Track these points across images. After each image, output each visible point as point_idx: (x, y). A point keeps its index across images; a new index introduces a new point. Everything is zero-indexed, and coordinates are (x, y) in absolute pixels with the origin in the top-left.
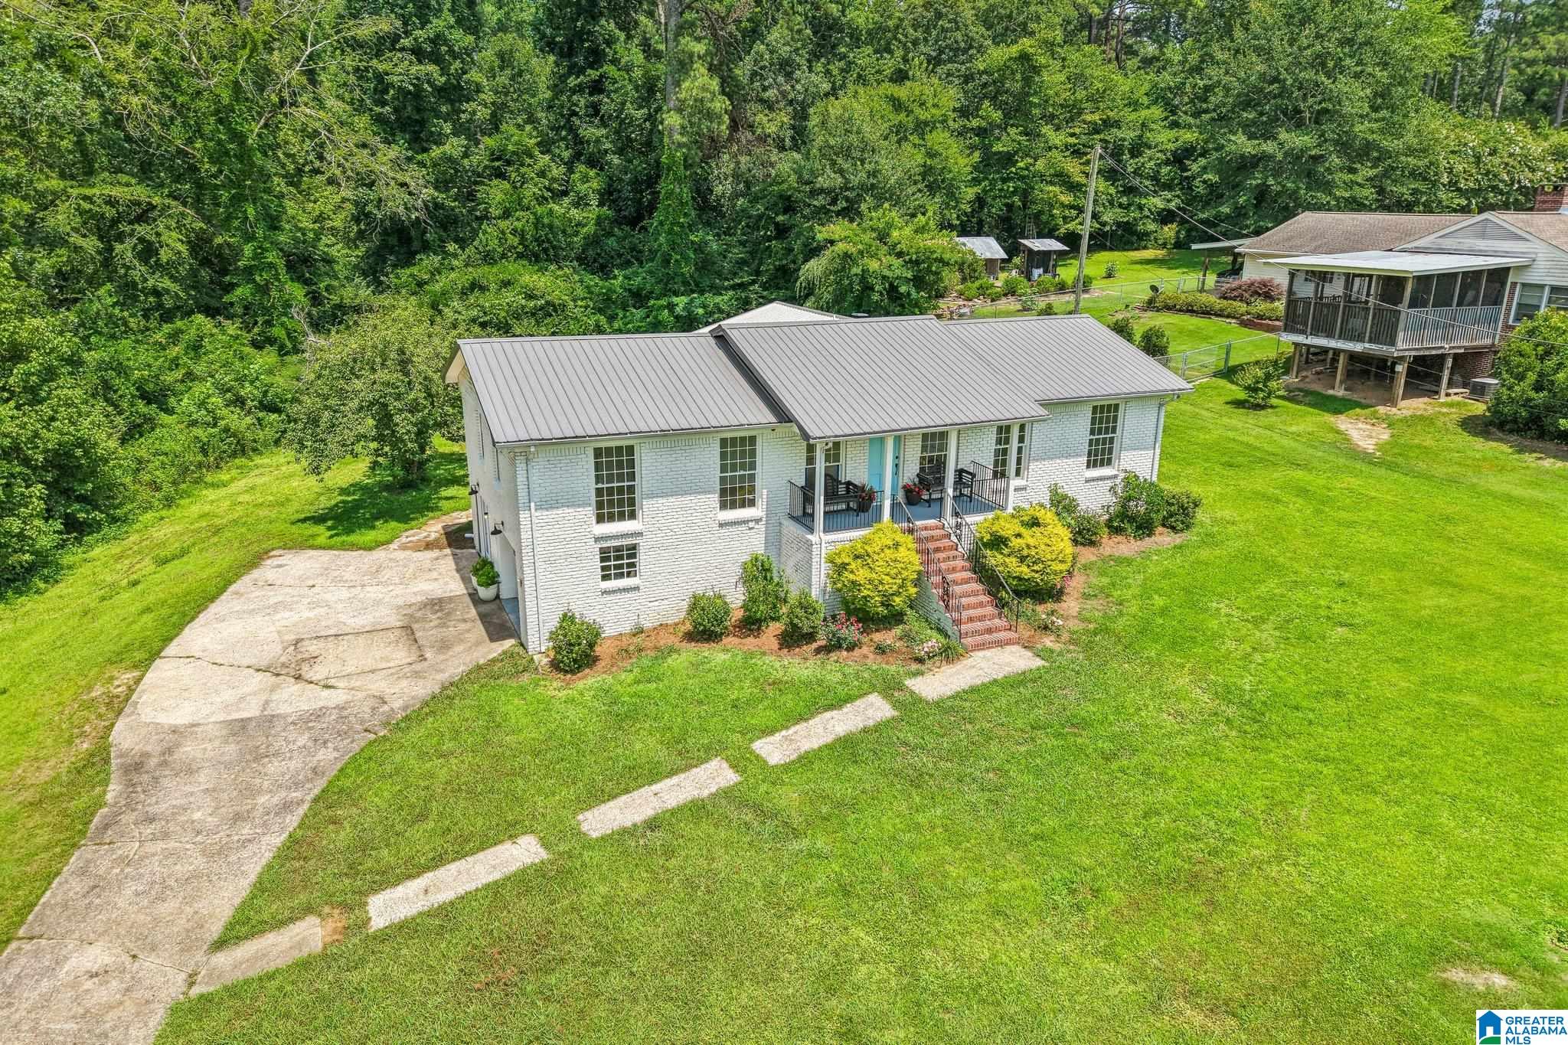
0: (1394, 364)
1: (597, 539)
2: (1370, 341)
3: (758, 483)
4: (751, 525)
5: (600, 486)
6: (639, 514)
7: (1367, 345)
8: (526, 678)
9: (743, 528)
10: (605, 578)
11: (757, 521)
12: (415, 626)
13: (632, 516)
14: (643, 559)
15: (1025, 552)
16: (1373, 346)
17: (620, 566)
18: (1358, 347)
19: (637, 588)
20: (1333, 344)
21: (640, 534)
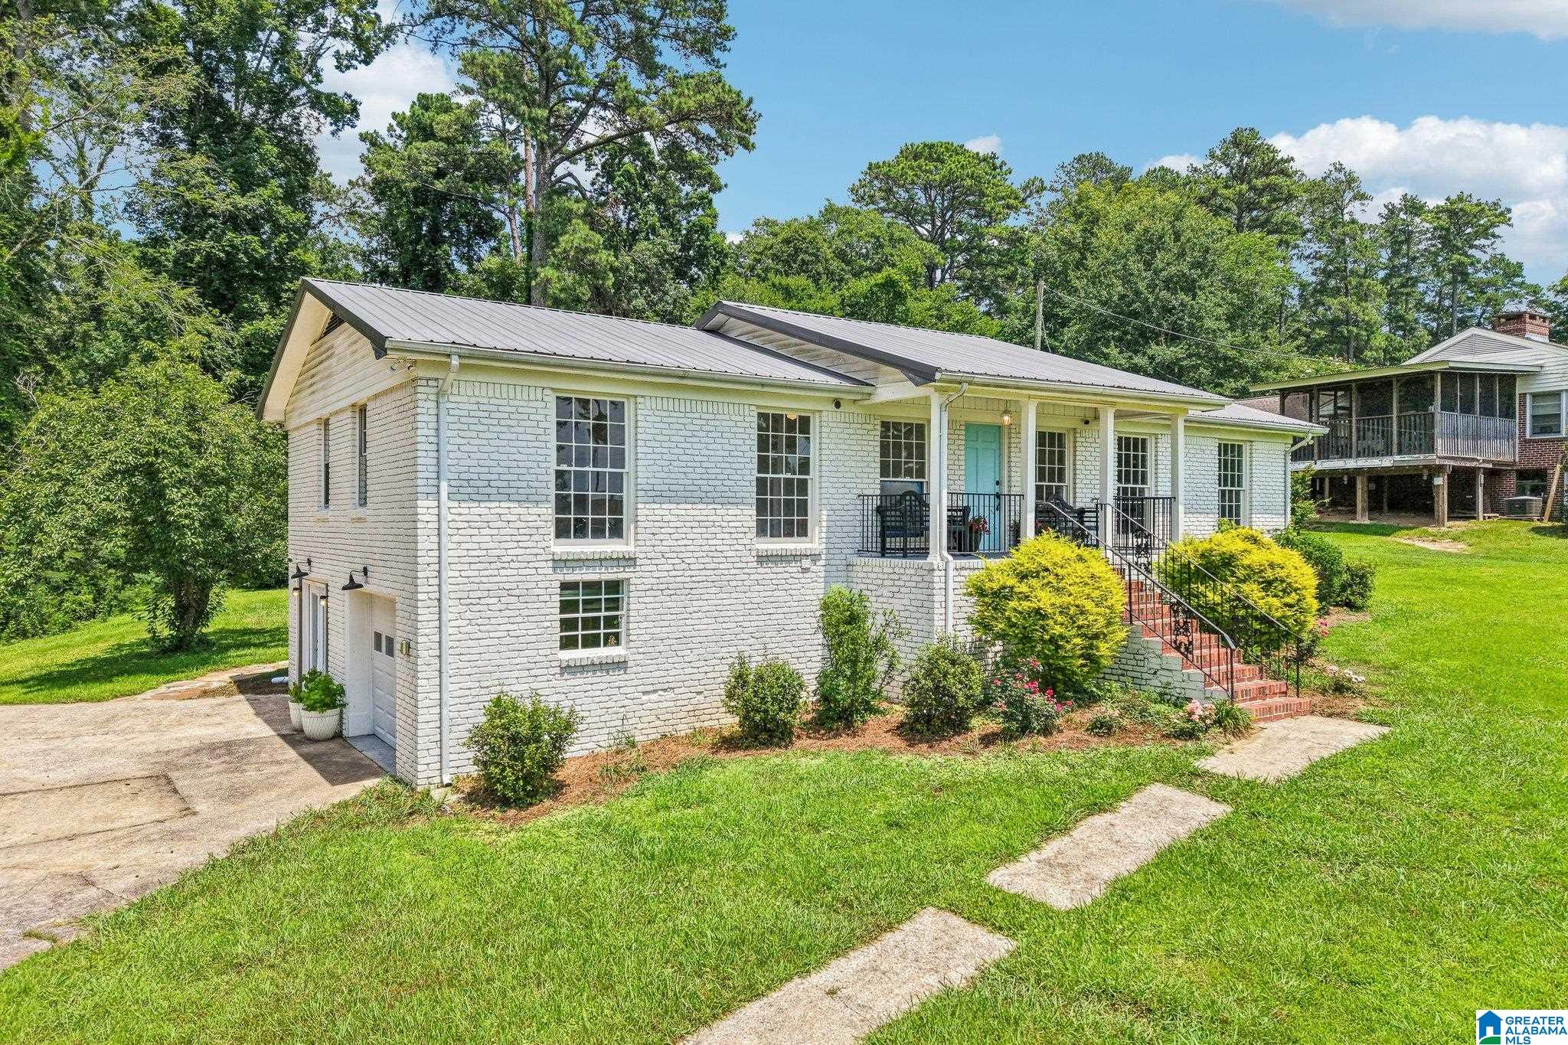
0: (1431, 478)
1: (559, 563)
2: (1400, 453)
3: (813, 497)
4: (806, 563)
5: (564, 467)
6: (628, 527)
7: (1398, 458)
8: (418, 824)
9: (793, 568)
10: (568, 643)
11: (815, 557)
12: (173, 775)
13: (617, 530)
14: (636, 609)
15: (1269, 574)
16: (1407, 458)
17: (594, 623)
18: (1386, 462)
19: (621, 665)
20: (1351, 464)
21: (630, 561)
